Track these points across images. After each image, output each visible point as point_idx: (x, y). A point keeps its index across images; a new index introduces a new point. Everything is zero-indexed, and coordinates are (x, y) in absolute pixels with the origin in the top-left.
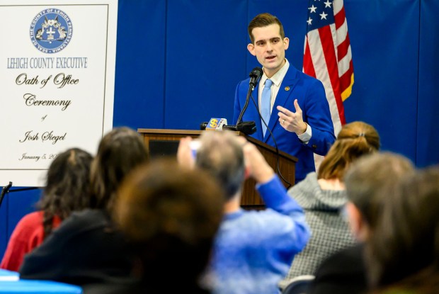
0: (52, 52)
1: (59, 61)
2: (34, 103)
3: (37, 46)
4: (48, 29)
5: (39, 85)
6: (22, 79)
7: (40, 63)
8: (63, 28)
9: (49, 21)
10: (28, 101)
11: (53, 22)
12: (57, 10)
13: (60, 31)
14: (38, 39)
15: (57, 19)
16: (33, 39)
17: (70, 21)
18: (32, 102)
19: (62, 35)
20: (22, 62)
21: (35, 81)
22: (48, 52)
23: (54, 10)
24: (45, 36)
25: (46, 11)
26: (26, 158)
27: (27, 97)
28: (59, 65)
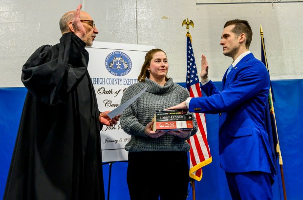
0: (120, 76)
1: (125, 80)
2: (111, 106)
3: (110, 72)
4: (117, 62)
5: (114, 94)
6: (102, 91)
7: (112, 82)
8: (126, 62)
9: (117, 58)
10: (107, 105)
11: (120, 59)
12: (121, 53)
13: (124, 64)
14: (110, 68)
15: (122, 57)
16: (107, 68)
17: (129, 59)
18: (109, 105)
19: (126, 66)
20: (101, 81)
21: (110, 92)
22: (118, 76)
23: (119, 52)
24: (115, 66)
25: (115, 52)
26: (108, 141)
27: (106, 102)
28: (125, 83)
